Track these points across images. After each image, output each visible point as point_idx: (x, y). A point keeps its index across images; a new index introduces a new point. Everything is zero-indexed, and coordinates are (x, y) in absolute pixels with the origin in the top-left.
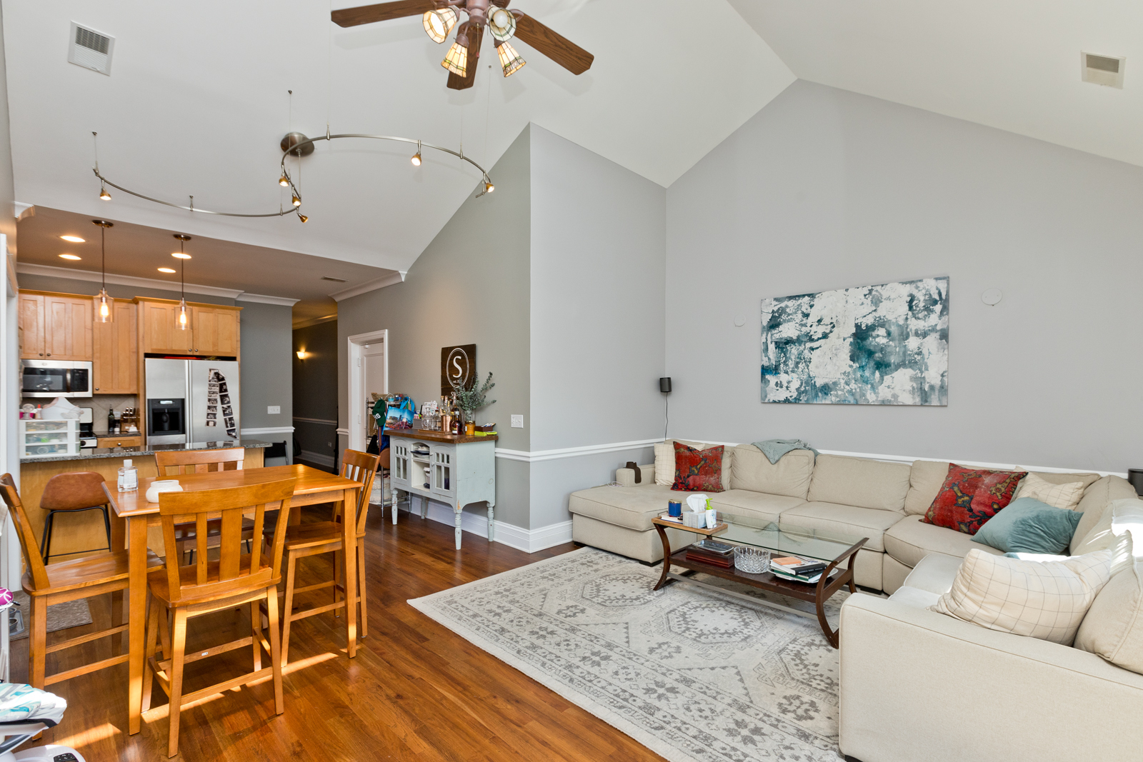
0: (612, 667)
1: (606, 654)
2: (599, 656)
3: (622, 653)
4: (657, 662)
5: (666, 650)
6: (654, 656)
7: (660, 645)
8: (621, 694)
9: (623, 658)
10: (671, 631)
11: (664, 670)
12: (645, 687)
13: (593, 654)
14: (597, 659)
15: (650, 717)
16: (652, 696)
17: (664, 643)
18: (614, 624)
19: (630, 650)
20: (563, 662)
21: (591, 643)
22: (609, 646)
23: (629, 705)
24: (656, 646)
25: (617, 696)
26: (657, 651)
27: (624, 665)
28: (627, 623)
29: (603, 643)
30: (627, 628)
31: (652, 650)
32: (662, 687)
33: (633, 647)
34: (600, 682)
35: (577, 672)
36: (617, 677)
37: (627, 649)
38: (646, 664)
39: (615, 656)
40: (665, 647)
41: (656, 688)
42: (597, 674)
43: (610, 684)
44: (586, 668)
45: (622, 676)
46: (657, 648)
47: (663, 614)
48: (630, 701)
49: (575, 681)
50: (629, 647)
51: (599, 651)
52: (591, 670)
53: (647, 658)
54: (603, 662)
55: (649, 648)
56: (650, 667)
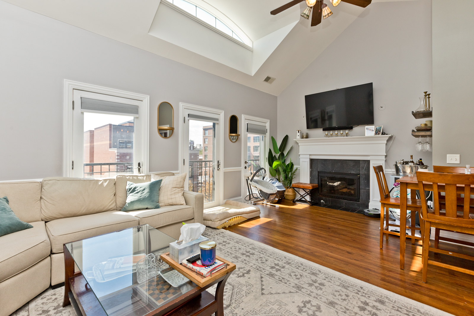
0: (268, 263)
1: (273, 269)
2: (276, 269)
3: (264, 270)
4: (247, 265)
5: (241, 272)
6: (248, 268)
7: (243, 275)
8: (264, 253)
9: (264, 268)
10: (233, 287)
11: (245, 262)
12: (254, 255)
13: (280, 270)
14: (277, 267)
15: (253, 247)
16: (252, 252)
17: (241, 276)
18: (272, 294)
19: (260, 272)
20: (293, 266)
21: (283, 277)
22: (272, 275)
23: (260, 250)
24: (245, 275)
25: (265, 252)
26: (245, 272)
27: (263, 264)
28: (263, 294)
29: (276, 277)
30: (263, 289)
31: (248, 272)
32: (247, 255)
33: (258, 274)
34: (273, 257)
35: (284, 261)
36: (266, 259)
37: (261, 273)
38: (252, 265)
39: (268, 268)
40: (241, 274)
41: (250, 255)
42: (275, 260)
43: (268, 256)
44: (281, 263)
45: (264, 259)
46: (246, 273)
47: (233, 305)
48: (260, 251)
49: (284, 257)
50: (261, 274)
51: (277, 271)
52: (278, 262)
53: (251, 268)
54: (274, 265)
55: (249, 274)
56: (251, 263)
